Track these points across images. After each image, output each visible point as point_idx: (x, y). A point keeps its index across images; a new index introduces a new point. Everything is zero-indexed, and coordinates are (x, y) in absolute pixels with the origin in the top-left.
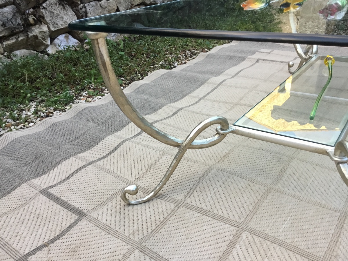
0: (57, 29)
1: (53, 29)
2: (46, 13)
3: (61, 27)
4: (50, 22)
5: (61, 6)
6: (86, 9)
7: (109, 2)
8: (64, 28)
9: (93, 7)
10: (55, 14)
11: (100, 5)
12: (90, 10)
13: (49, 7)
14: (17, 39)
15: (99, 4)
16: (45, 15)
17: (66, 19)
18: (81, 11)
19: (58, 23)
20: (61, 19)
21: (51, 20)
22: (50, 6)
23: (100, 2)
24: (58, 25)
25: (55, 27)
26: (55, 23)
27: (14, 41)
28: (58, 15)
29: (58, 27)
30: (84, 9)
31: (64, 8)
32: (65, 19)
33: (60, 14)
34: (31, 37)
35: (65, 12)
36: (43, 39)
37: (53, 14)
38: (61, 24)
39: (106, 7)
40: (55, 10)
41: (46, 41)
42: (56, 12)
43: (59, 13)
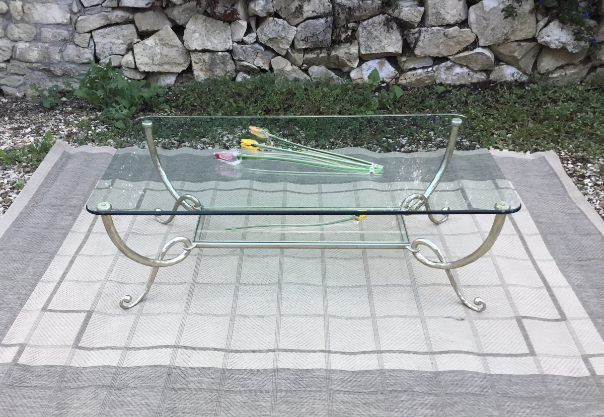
0: (368, 52)
1: (363, 52)
2: (363, 32)
3: (374, 52)
4: (363, 43)
5: (386, 27)
6: (420, 35)
7: (462, 31)
8: (377, 54)
9: (432, 34)
10: (374, 36)
11: (444, 33)
12: (424, 37)
13: (369, 26)
14: (318, 55)
15: (442, 32)
16: (361, 35)
17: (386, 43)
18: (412, 37)
19: (372, 47)
20: (378, 43)
21: (365, 42)
22: (371, 25)
23: (446, 30)
24: (371, 48)
25: (366, 50)
26: (368, 46)
27: (315, 56)
28: (377, 37)
29: (370, 51)
30: (416, 35)
31: (388, 30)
32: (383, 44)
33: (380, 37)
34: (334, 56)
35: (388, 35)
36: (348, 60)
37: (371, 35)
38: (375, 49)
39: (454, 37)
40: (375, 30)
41: (352, 63)
42: (375, 33)
43: (379, 35)
